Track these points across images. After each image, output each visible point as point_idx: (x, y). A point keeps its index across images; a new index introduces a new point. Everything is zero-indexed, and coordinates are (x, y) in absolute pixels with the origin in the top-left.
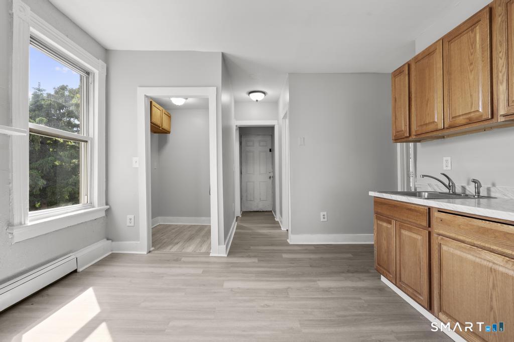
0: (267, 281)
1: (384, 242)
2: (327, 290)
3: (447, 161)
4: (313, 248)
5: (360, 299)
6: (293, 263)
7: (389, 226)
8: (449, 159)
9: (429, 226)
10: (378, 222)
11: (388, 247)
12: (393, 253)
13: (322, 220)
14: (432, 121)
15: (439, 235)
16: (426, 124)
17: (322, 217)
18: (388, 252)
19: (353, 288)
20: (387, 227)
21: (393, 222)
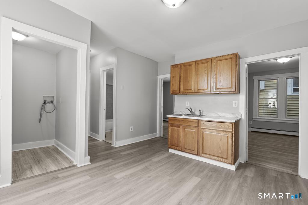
0: (133, 167)
1: (176, 136)
2: (159, 162)
3: (187, 103)
4: (129, 146)
5: (173, 160)
6: (132, 156)
7: (179, 128)
8: (188, 102)
9: (198, 126)
10: (172, 127)
11: (178, 137)
12: (181, 139)
13: (131, 131)
14: (190, 89)
15: (203, 128)
16: (188, 90)
17: (131, 129)
18: (178, 139)
19: (166, 157)
20: (177, 129)
21: (181, 127)
